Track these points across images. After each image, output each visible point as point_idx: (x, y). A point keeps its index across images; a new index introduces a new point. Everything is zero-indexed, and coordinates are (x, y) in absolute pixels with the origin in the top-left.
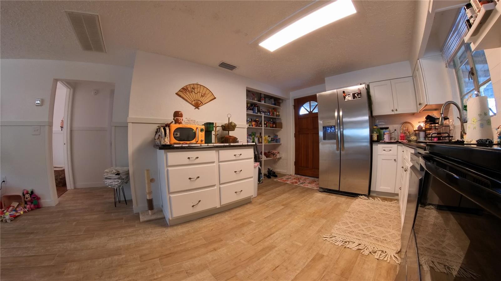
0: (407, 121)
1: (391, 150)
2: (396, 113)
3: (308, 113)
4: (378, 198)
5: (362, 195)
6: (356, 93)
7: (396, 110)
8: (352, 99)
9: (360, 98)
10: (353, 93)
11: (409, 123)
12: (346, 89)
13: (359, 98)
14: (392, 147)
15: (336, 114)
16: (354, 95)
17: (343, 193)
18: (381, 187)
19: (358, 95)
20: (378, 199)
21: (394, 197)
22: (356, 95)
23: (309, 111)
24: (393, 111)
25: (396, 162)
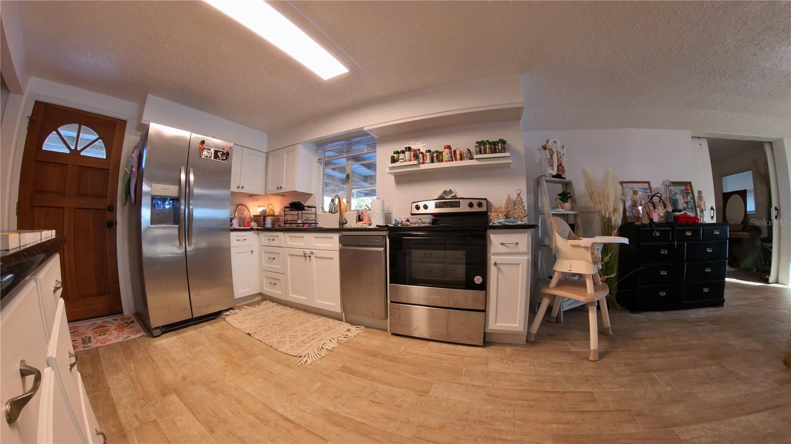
0: (243, 203)
1: (245, 240)
2: (242, 191)
3: (68, 152)
4: (244, 306)
5: (227, 310)
6: (220, 151)
7: (243, 188)
8: (213, 158)
9: (224, 160)
10: (216, 149)
11: (245, 206)
12: (208, 140)
13: (222, 160)
14: (246, 236)
15: (183, 177)
16: (216, 152)
17: (197, 320)
18: (239, 292)
19: (222, 155)
20: (244, 308)
21: (254, 299)
22: (219, 153)
23: (73, 148)
24: (238, 187)
25: (252, 254)
